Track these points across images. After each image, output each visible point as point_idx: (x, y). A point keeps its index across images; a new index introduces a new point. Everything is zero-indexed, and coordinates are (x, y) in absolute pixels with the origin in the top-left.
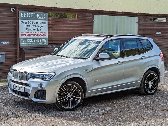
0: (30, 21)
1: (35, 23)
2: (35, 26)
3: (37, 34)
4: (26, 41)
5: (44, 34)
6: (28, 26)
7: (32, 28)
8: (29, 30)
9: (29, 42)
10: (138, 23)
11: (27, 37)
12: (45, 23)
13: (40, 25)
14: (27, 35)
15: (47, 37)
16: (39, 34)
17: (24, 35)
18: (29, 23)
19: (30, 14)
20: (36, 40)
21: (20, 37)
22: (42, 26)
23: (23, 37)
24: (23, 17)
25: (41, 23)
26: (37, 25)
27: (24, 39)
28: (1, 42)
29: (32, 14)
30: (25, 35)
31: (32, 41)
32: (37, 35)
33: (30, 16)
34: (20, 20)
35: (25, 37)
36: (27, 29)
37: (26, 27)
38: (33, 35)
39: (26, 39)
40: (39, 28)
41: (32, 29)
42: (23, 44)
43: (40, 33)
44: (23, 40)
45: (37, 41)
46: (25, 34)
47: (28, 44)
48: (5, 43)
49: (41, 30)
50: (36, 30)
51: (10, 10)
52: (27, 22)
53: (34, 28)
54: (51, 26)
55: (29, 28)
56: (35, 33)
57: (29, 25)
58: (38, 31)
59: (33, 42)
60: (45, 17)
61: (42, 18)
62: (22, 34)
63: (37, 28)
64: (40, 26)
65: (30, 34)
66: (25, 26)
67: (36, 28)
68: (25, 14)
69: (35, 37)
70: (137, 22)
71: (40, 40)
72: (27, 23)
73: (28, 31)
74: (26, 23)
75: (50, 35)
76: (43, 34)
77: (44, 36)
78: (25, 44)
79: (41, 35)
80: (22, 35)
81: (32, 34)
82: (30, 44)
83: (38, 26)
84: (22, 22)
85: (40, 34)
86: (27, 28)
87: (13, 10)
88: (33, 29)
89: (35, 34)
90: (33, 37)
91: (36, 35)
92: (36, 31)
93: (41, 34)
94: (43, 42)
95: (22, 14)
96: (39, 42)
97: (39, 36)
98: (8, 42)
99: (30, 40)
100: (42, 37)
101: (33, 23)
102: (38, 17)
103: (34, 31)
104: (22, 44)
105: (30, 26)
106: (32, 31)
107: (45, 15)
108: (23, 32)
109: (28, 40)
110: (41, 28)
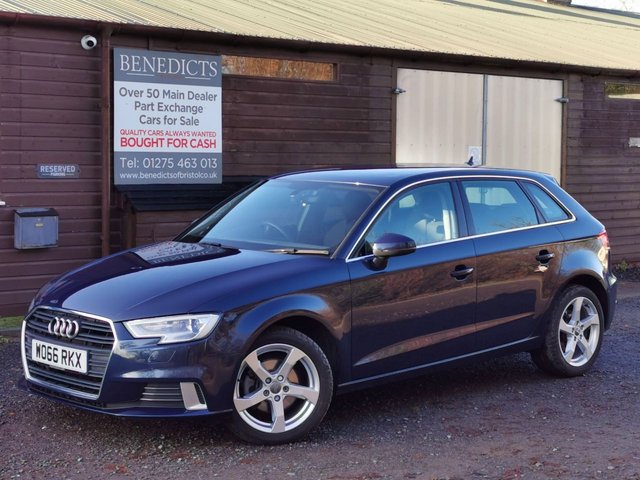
0: (153, 86)
1: (176, 96)
2: (173, 108)
3: (180, 138)
4: (140, 164)
5: (209, 138)
6: (145, 107)
7: (161, 115)
8: (151, 121)
9: (151, 170)
10: (563, 103)
11: (144, 149)
12: (212, 97)
13: (194, 103)
14: (143, 142)
15: (219, 149)
16: (189, 139)
17: (132, 142)
18: (151, 94)
19: (156, 61)
20: (176, 161)
21: (115, 150)
22: (200, 109)
23: (128, 149)
24: (130, 71)
25: (196, 96)
26: (180, 102)
27: (130, 155)
28: (43, 168)
29: (162, 62)
30: (136, 142)
31: (161, 165)
32: (183, 143)
33: (156, 69)
34: (118, 85)
35: (136, 149)
36: (144, 119)
37: (140, 112)
38: (165, 142)
39: (140, 156)
40: (188, 115)
41: (162, 120)
42: (129, 176)
43: (194, 134)
44: (126, 162)
45: (181, 164)
46: (135, 137)
47: (146, 176)
48: (58, 171)
49: (196, 122)
50: (178, 122)
51: (77, 44)
52: (142, 92)
53: (170, 115)
55: (150, 114)
56: (176, 133)
57: (152, 105)
58: (186, 128)
59: (166, 170)
60: (213, 72)
61: (199, 75)
62: (125, 136)
63: (183, 114)
64: (191, 109)
65: (155, 138)
66: (137, 105)
67: (177, 115)
68: (136, 60)
69: (172, 149)
70: (558, 101)
71: (191, 162)
72: (145, 94)
73: (147, 127)
74: (138, 93)
75: (229, 142)
76: (203, 139)
77: (209, 146)
78: (135, 176)
79: (195, 143)
80: (124, 142)
81: (162, 139)
82: (154, 176)
83: (184, 109)
84: (123, 92)
85: (191, 137)
86: (144, 112)
87: (90, 43)
88: (165, 119)
89: (174, 137)
90: (165, 149)
91: (177, 143)
92: (178, 127)
93: (198, 138)
94: (203, 171)
95: (125, 59)
96: (190, 170)
97: (188, 144)
98: (71, 169)
99: (156, 163)
100: (200, 150)
101: (167, 97)
102: (187, 74)
103: (172, 128)
104: (123, 176)
105: (156, 107)
106: (164, 127)
107: (213, 65)
108: (127, 128)
109: (148, 163)
110: (195, 117)
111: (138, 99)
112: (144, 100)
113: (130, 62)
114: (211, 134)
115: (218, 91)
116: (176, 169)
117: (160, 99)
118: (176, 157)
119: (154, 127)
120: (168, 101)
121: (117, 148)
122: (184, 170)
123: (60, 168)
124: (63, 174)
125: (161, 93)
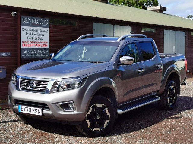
0: (31, 28)
1: (37, 31)
2: (36, 34)
3: (38, 44)
4: (27, 52)
5: (46, 44)
6: (29, 34)
7: (33, 36)
8: (30, 38)
10: (132, 33)
11: (29, 47)
12: (46, 31)
13: (42, 33)
14: (28, 45)
15: (48, 47)
16: (40, 44)
17: (25, 45)
18: (31, 30)
19: (32, 19)
20: (37, 51)
21: (21, 48)
22: (43, 35)
23: (24, 47)
24: (25, 23)
25: (42, 31)
26: (39, 33)
27: (25, 49)
28: (1, 54)
29: (33, 20)
30: (26, 45)
33: (32, 22)
34: (22, 27)
35: (26, 47)
36: (29, 38)
37: (27, 36)
38: (34, 45)
39: (28, 49)
40: (40, 37)
41: (33, 38)
42: (25, 56)
43: (42, 42)
44: (24, 51)
46: (26, 43)
47: (29, 56)
48: (5, 54)
49: (42, 39)
50: (38, 39)
51: (11, 14)
53: (35, 37)
54: (52, 34)
56: (37, 42)
57: (31, 33)
58: (40, 41)
59: (34, 54)
60: (47, 24)
61: (43, 24)
62: (23, 43)
63: (39, 36)
64: (41, 35)
65: (31, 43)
67: (37, 36)
68: (27, 19)
69: (36, 47)
71: (41, 51)
72: (29, 30)
73: (29, 40)
74: (27, 30)
75: (51, 45)
76: (44, 44)
77: (46, 46)
79: (42, 45)
80: (24, 45)
81: (33, 44)
82: (31, 55)
83: (39, 35)
84: (23, 29)
86: (29, 36)
87: (15, 14)
89: (36, 43)
90: (34, 47)
91: (37, 45)
93: (43, 44)
94: (44, 54)
96: (41, 54)
97: (40, 46)
98: (9, 54)
99: (32, 51)
100: (43, 47)
101: (35, 31)
102: (40, 24)
104: (23, 56)
105: (32, 34)
106: (34, 40)
107: (47, 21)
108: (24, 41)
109: (30, 51)
110: (42, 37)
111: (27, 32)
112: (29, 32)
113: (25, 20)
114: (46, 42)
115: (48, 29)
116: (37, 53)
117: (33, 32)
118: (37, 49)
119: (31, 40)
120: (35, 32)
121: (22, 47)
122: (39, 54)
123: (6, 53)
124: (6, 55)
125: (33, 30)
